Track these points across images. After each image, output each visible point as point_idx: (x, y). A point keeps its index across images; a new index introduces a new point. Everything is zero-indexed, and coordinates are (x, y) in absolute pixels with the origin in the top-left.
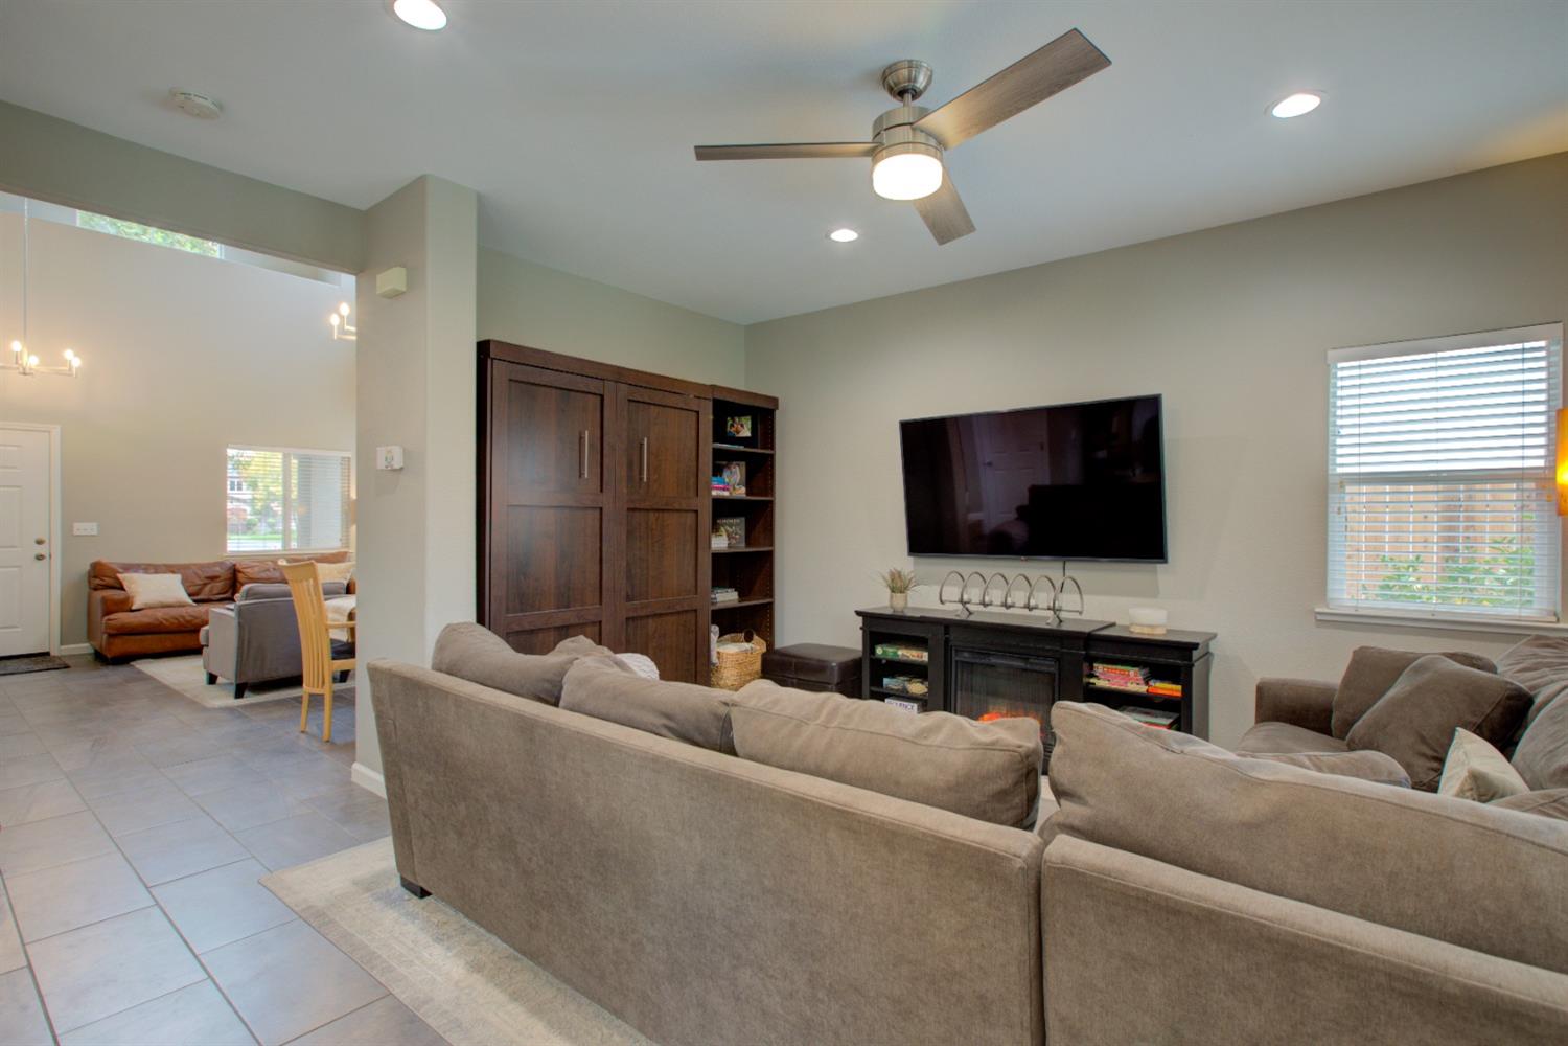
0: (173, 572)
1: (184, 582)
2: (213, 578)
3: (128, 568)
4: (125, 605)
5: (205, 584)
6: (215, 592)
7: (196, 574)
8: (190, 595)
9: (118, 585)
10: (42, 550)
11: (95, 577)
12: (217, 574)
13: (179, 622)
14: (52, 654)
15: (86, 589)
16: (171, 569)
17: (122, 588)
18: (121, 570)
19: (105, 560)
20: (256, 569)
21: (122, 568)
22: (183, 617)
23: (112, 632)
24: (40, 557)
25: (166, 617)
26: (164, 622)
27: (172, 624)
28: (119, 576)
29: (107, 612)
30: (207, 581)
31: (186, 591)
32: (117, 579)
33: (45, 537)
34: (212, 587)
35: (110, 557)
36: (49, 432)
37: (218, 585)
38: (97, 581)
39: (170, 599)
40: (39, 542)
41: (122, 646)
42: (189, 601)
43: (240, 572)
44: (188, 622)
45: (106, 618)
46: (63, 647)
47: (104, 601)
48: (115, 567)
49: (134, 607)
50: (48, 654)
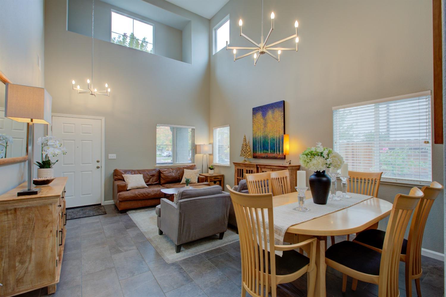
0: (140, 174)
1: (144, 177)
2: (153, 176)
3: (126, 172)
4: (124, 188)
5: (150, 178)
6: (154, 181)
7: (147, 174)
8: (146, 182)
9: (123, 179)
10: (99, 165)
11: (115, 175)
12: (154, 174)
13: (143, 196)
14: (102, 204)
15: (112, 180)
16: (139, 172)
17: (124, 181)
18: (123, 173)
19: (118, 168)
20: (167, 172)
21: (124, 172)
22: (145, 194)
23: (120, 200)
24: (98, 167)
25: (139, 194)
26: (138, 196)
27: (141, 196)
28: (123, 175)
29: (119, 191)
30: (151, 177)
31: (145, 180)
32: (122, 176)
33: (99, 160)
34: (153, 179)
35: (121, 168)
36: (101, 120)
37: (155, 178)
38: (116, 177)
39: (140, 186)
40: (98, 162)
41: (124, 206)
42: (146, 186)
43: (162, 173)
44: (146, 195)
45: (118, 194)
46: (105, 202)
47: (118, 186)
48: (121, 171)
49: (128, 189)
50: (100, 204)
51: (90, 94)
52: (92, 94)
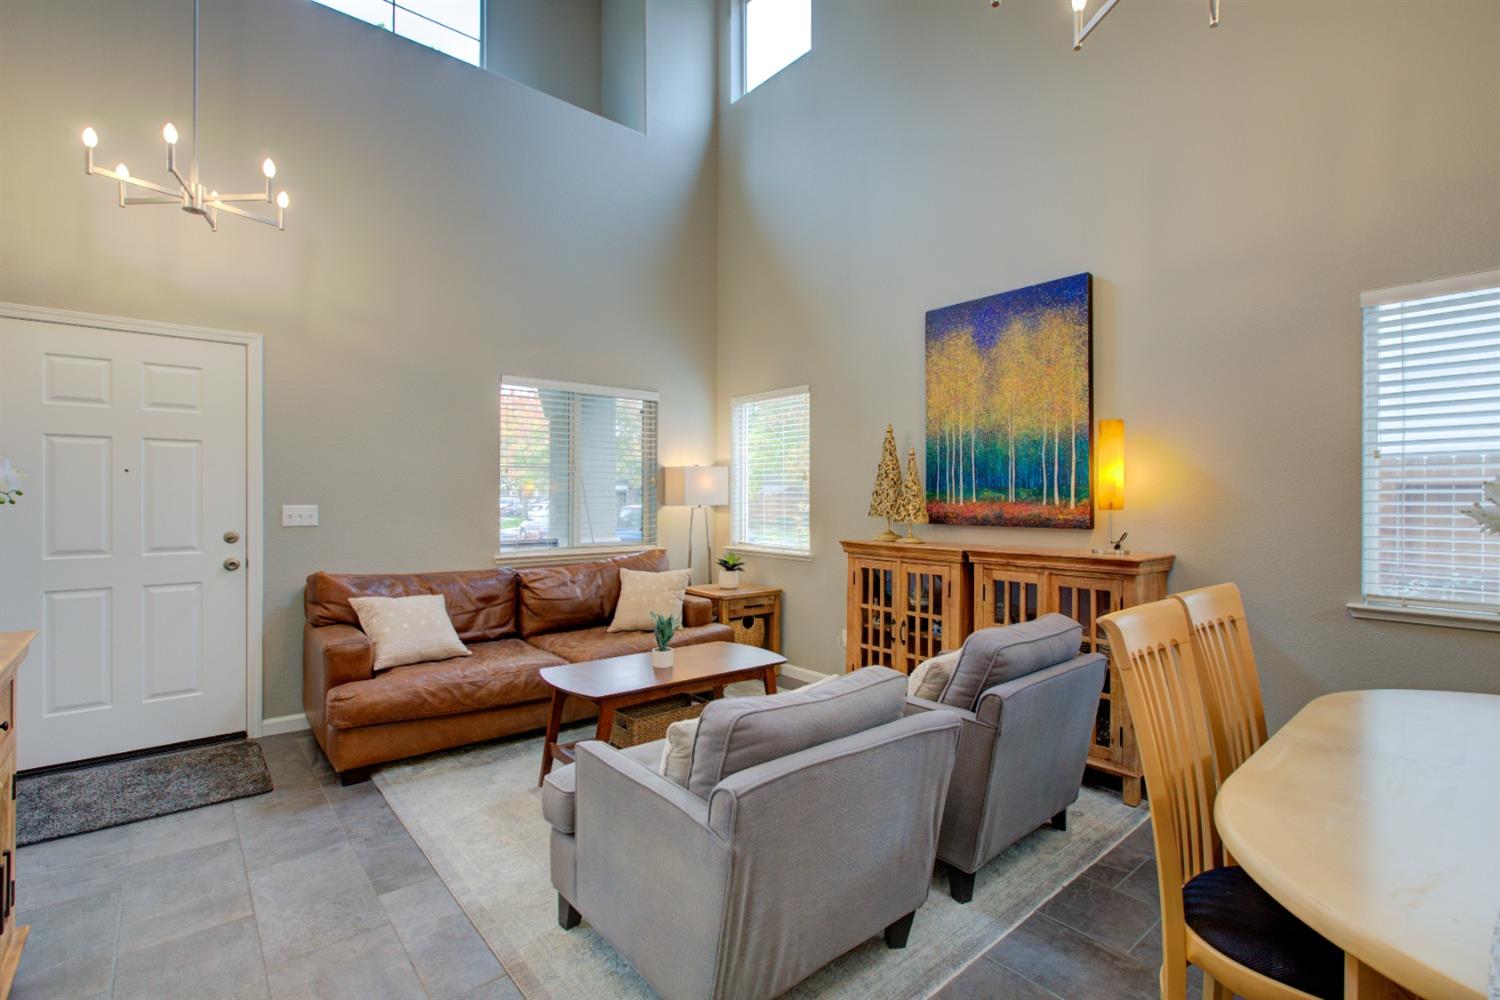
0: (432, 592)
1: (450, 606)
2: (488, 600)
3: (366, 585)
4: (357, 666)
5: (478, 611)
6: (492, 623)
7: (465, 594)
8: (459, 630)
9: (350, 618)
10: (234, 553)
11: (316, 603)
12: (494, 592)
13: (454, 696)
14: (252, 735)
15: (300, 620)
16: (426, 584)
17: (357, 625)
18: (354, 590)
19: (329, 570)
20: (549, 583)
21: (355, 585)
22: (459, 686)
23: (342, 724)
24: (231, 566)
25: (432, 689)
26: (430, 699)
27: (443, 701)
28: (352, 601)
29: (337, 680)
30: (481, 605)
31: (453, 621)
32: (349, 606)
33: (238, 530)
34: (488, 617)
35: (339, 566)
36: (246, 345)
37: (497, 611)
38: (319, 611)
39: (434, 650)
40: (230, 539)
41: (355, 750)
42: (463, 649)
43: (526, 587)
44: (467, 695)
45: (333, 693)
46: (268, 721)
47: (331, 655)
48: (344, 583)
49: (377, 667)
50: (243, 735)
51: (185, 209)
52: (194, 211)
